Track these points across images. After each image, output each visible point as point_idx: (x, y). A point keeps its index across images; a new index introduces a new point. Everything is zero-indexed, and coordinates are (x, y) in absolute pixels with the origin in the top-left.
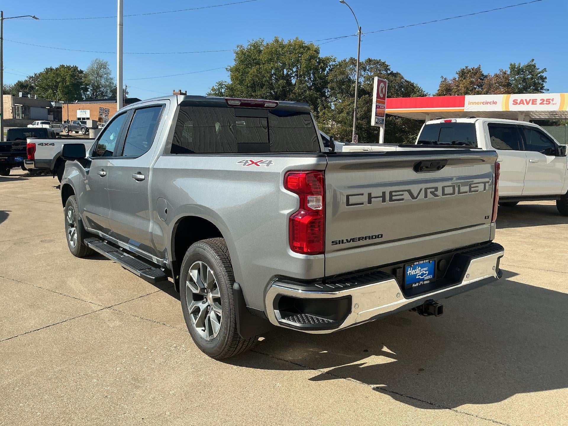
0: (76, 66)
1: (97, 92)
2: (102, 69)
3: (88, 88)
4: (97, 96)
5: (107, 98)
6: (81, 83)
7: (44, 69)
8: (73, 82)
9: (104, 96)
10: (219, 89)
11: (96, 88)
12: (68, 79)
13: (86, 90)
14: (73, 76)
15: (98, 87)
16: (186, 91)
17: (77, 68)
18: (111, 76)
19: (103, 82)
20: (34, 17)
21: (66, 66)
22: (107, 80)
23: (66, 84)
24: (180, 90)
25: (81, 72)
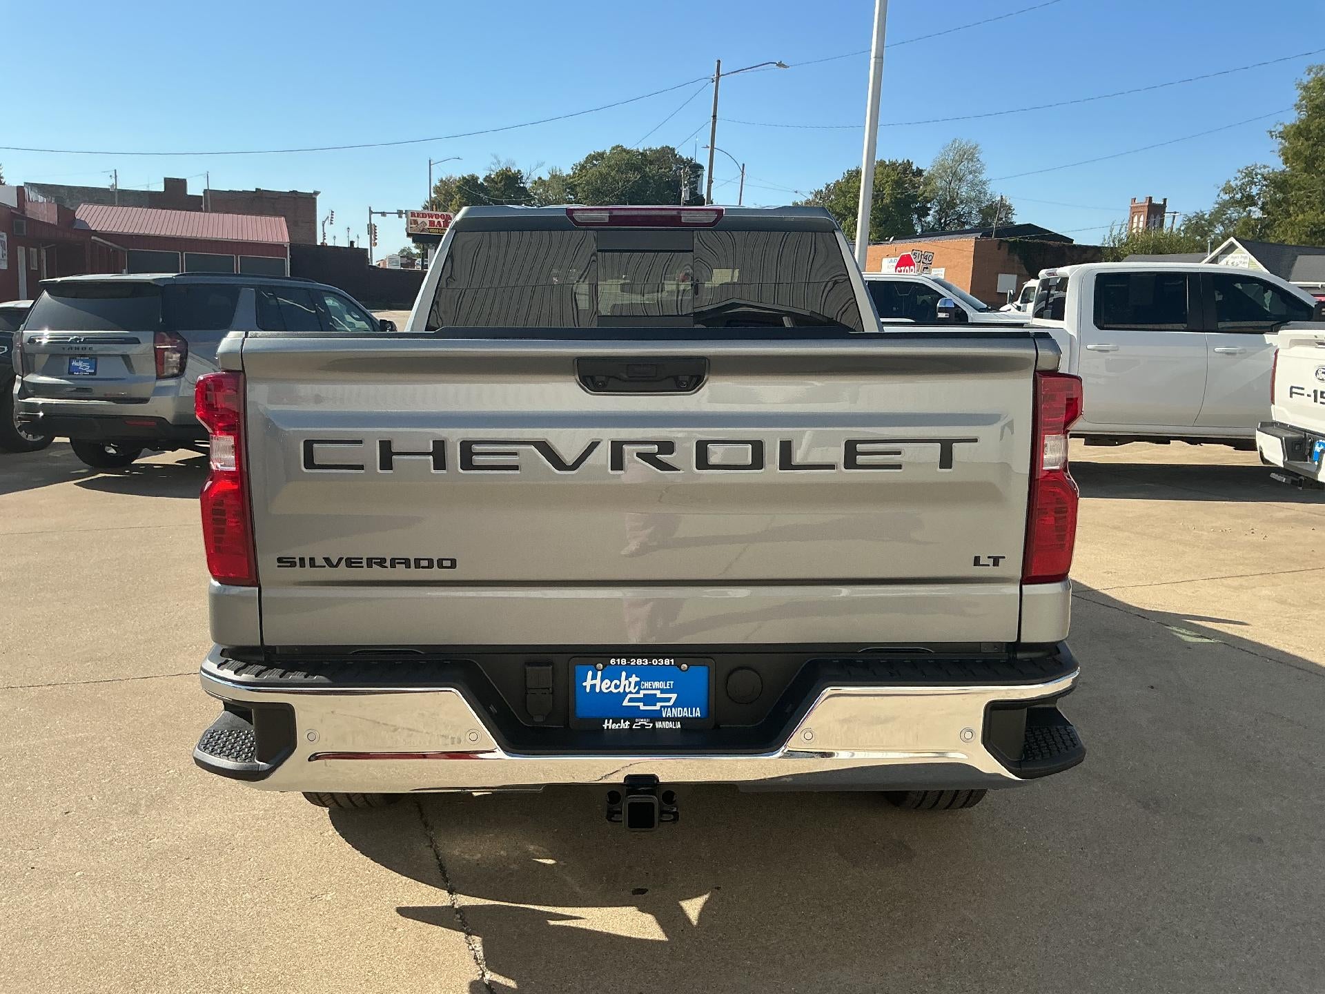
0: (908, 161)
1: (947, 216)
2: (966, 162)
3: (929, 209)
4: (946, 225)
5: (967, 227)
6: (914, 198)
7: (844, 173)
8: (899, 196)
9: (964, 223)
10: (1242, 189)
11: (948, 206)
12: (888, 191)
13: (924, 212)
14: (898, 184)
15: (951, 204)
16: (1165, 200)
17: (909, 164)
18: (983, 177)
19: (964, 191)
20: (780, 65)
21: (887, 163)
22: (973, 185)
23: (882, 201)
24: (1151, 198)
25: (919, 173)
